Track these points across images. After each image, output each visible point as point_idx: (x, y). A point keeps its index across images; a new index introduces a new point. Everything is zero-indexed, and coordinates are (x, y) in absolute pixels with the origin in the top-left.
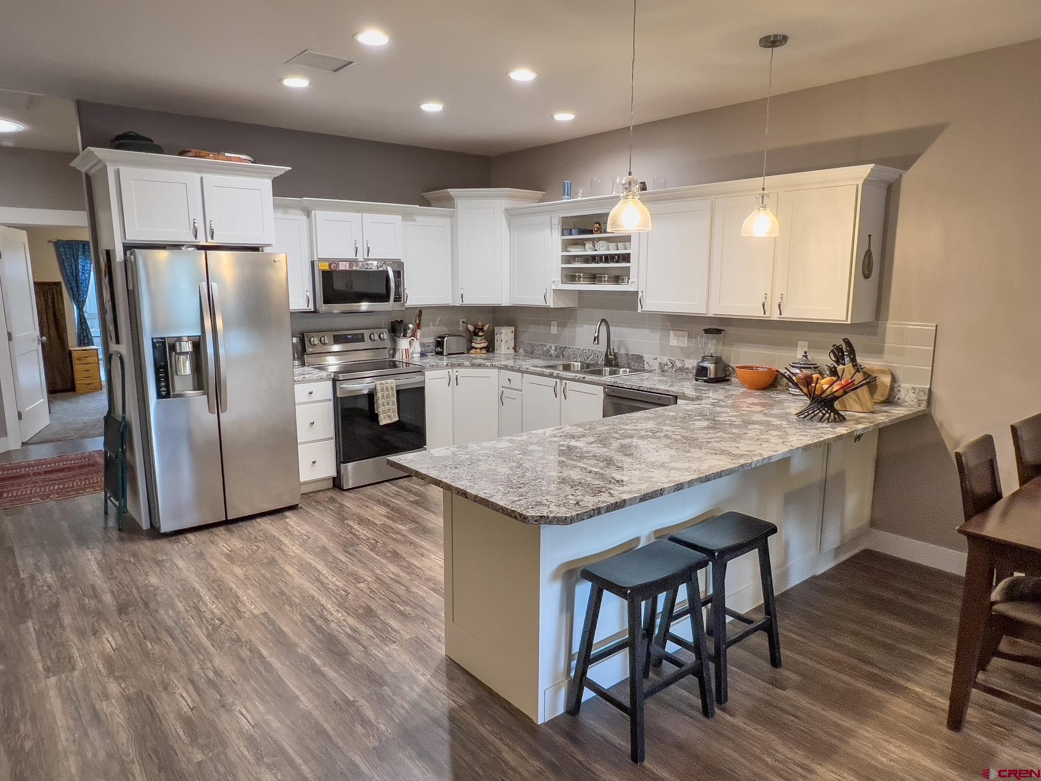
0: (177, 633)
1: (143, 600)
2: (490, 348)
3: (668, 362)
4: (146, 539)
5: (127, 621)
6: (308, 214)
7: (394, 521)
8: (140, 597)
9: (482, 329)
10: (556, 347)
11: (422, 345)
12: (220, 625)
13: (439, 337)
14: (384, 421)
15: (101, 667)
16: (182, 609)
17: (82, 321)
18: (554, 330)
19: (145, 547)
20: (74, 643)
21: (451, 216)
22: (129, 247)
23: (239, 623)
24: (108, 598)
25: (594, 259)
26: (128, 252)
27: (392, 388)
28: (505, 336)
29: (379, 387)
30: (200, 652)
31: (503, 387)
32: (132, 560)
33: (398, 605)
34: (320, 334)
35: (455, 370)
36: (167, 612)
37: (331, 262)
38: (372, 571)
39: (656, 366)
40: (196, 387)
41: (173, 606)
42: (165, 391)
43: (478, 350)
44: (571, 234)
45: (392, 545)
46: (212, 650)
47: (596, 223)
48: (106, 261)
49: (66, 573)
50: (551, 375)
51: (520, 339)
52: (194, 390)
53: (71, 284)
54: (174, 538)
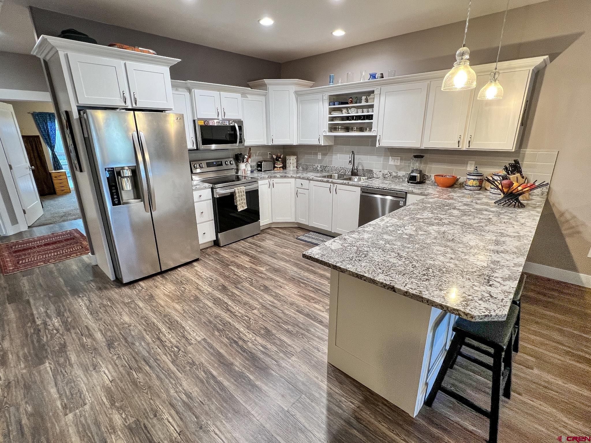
0: (152, 361)
1: (123, 336)
2: (284, 167)
3: (388, 173)
4: (115, 288)
5: (115, 354)
6: (190, 91)
7: (256, 265)
8: (120, 333)
9: (280, 158)
10: (321, 166)
11: (251, 167)
12: (178, 352)
13: (259, 162)
14: (240, 209)
15: (105, 400)
16: (150, 341)
17: (55, 157)
18: (320, 157)
19: (115, 293)
20: (81, 379)
21: (265, 95)
22: (82, 109)
23: (190, 348)
24: (98, 336)
25: (348, 118)
26: (82, 112)
27: (243, 191)
28: (292, 161)
29: (237, 191)
30: (171, 377)
31: (297, 188)
32: (109, 304)
33: (282, 325)
34: (200, 162)
35: (272, 180)
36: (140, 344)
37: (205, 120)
38: (257, 300)
39: (380, 175)
40: (136, 197)
41: (143, 339)
42: (117, 200)
43: (278, 168)
44: (334, 105)
45: (261, 282)
46: (179, 374)
47: (350, 98)
48: (66, 118)
49: (67, 318)
50: (327, 182)
51: (300, 162)
52: (135, 199)
53: (45, 137)
54: (132, 285)
